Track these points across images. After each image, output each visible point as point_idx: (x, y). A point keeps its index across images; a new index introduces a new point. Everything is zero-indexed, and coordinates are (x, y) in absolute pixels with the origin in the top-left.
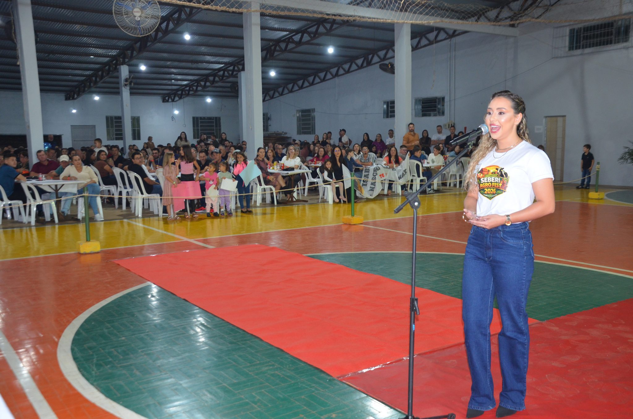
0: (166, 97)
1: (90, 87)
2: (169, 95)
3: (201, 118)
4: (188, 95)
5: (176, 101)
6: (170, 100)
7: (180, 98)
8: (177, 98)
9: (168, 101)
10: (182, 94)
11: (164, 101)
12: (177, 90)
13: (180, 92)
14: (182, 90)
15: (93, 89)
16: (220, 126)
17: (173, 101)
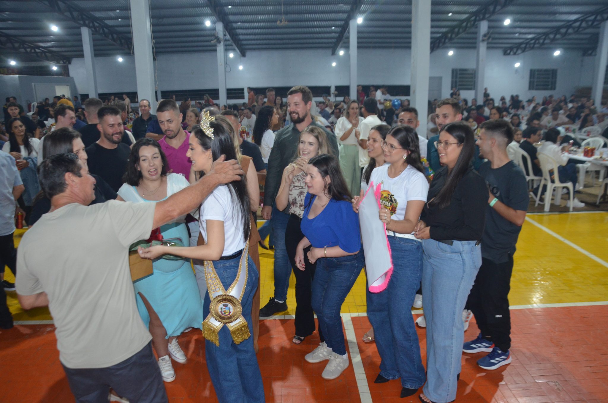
0: (509, 49)
1: (444, 43)
2: (511, 49)
3: (538, 70)
4: (533, 48)
5: (518, 54)
6: (512, 53)
7: (523, 51)
8: (519, 51)
9: (509, 54)
10: (525, 48)
11: (505, 53)
12: (521, 43)
13: (523, 46)
14: (527, 44)
15: (447, 45)
16: (556, 78)
17: (515, 54)
